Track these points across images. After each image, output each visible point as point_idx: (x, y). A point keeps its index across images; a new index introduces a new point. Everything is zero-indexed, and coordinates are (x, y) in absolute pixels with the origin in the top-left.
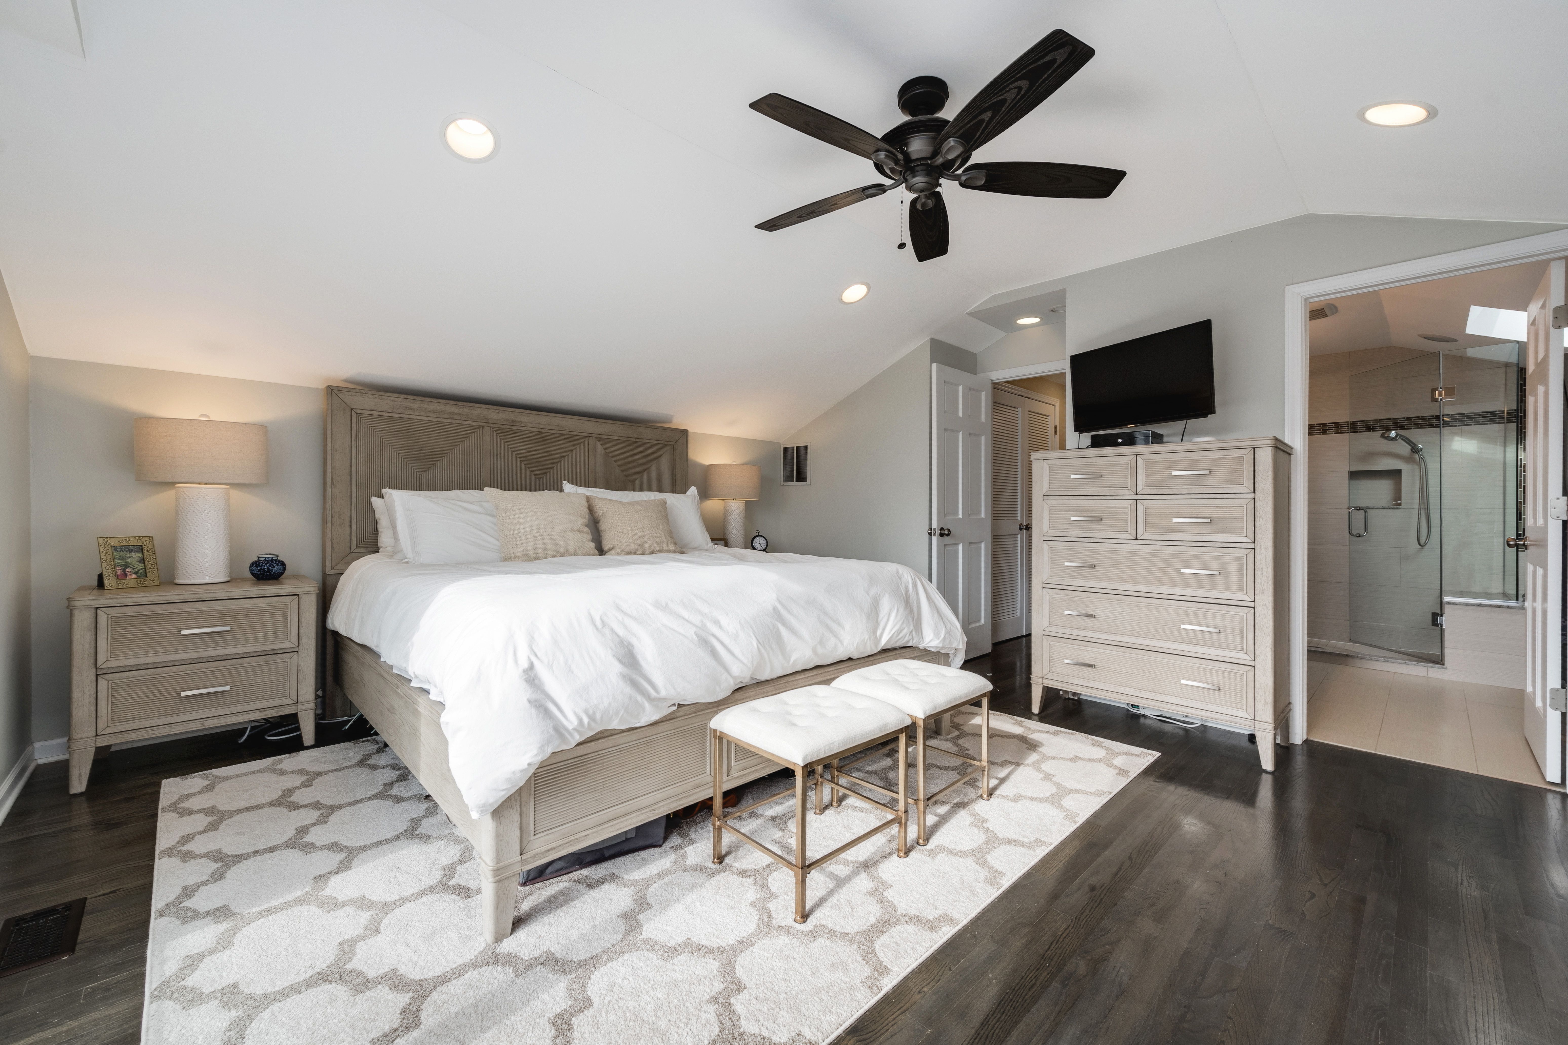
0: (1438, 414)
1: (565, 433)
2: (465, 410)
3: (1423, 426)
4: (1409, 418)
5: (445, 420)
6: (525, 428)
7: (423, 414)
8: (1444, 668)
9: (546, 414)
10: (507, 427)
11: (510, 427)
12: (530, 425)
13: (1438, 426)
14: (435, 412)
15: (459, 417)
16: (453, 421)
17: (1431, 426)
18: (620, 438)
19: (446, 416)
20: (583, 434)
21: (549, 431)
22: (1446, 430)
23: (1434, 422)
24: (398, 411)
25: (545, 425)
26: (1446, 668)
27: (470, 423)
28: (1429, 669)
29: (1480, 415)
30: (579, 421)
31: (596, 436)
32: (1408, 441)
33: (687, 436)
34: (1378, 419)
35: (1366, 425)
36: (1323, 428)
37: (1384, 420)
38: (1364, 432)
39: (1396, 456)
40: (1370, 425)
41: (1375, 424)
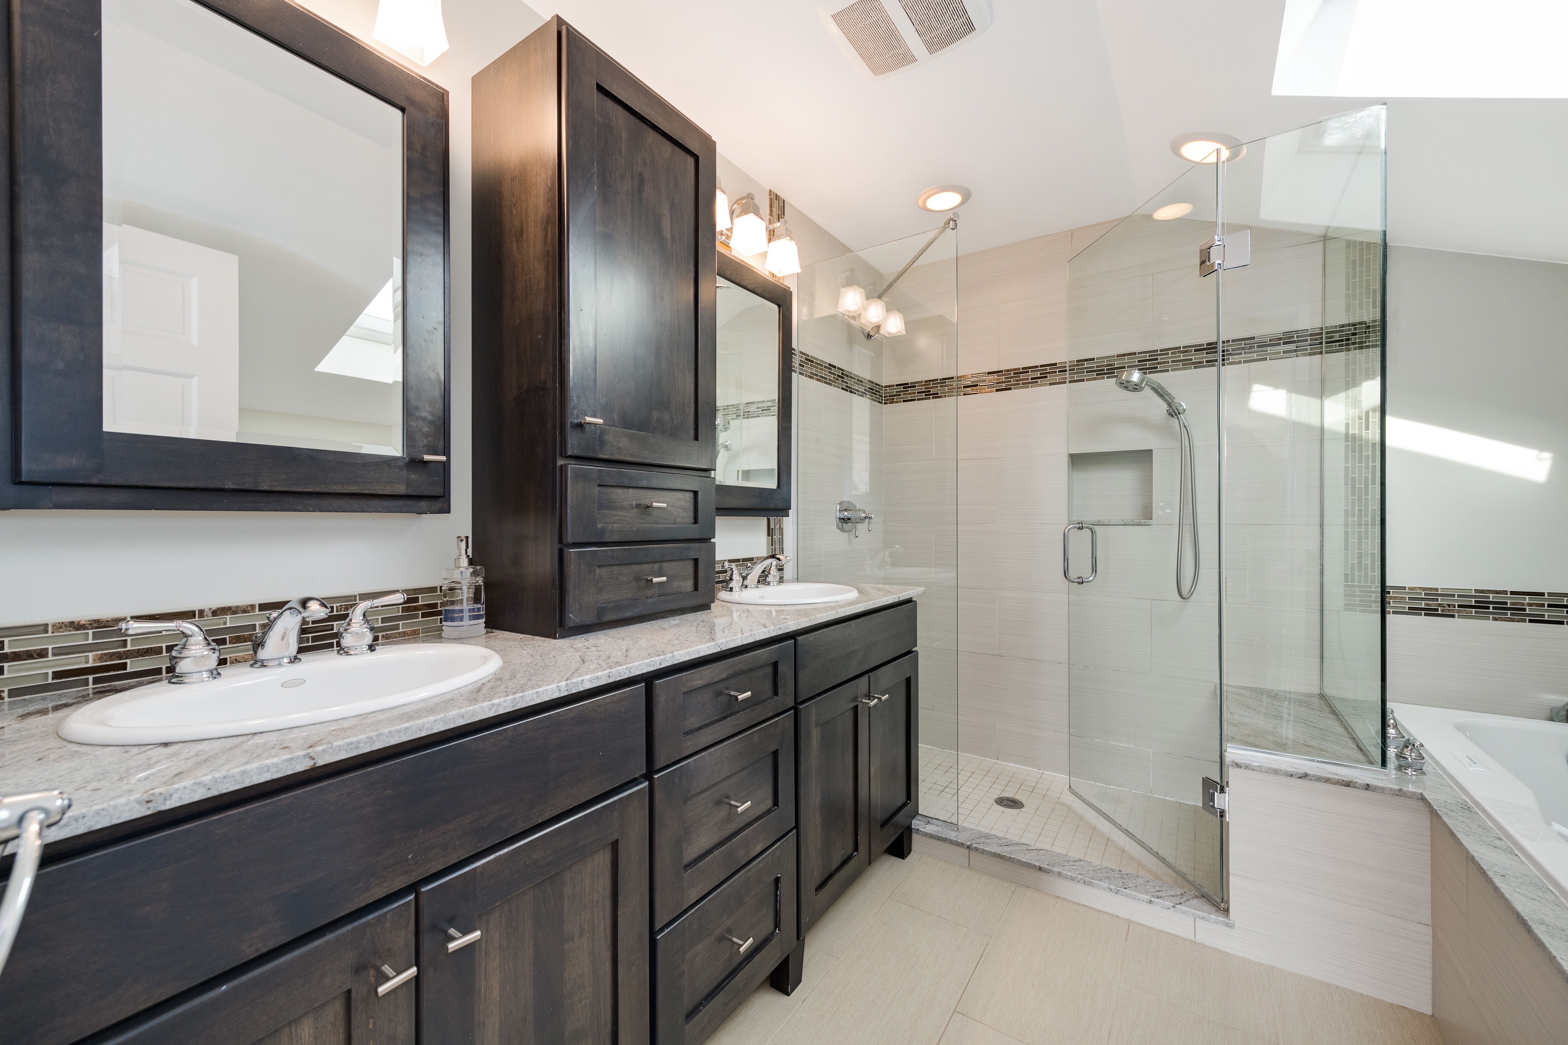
0: (1213, 339)
3: (1187, 364)
4: (1165, 351)
8: (1227, 925)
13: (1211, 363)
17: (1198, 365)
22: (1228, 371)
23: (1204, 357)
26: (1230, 926)
28: (1199, 922)
29: (1280, 339)
32: (1160, 392)
34: (1116, 355)
35: (1097, 367)
36: (1031, 375)
37: (1124, 355)
38: (1094, 379)
39: (1143, 423)
40: (1103, 366)
41: (1111, 365)
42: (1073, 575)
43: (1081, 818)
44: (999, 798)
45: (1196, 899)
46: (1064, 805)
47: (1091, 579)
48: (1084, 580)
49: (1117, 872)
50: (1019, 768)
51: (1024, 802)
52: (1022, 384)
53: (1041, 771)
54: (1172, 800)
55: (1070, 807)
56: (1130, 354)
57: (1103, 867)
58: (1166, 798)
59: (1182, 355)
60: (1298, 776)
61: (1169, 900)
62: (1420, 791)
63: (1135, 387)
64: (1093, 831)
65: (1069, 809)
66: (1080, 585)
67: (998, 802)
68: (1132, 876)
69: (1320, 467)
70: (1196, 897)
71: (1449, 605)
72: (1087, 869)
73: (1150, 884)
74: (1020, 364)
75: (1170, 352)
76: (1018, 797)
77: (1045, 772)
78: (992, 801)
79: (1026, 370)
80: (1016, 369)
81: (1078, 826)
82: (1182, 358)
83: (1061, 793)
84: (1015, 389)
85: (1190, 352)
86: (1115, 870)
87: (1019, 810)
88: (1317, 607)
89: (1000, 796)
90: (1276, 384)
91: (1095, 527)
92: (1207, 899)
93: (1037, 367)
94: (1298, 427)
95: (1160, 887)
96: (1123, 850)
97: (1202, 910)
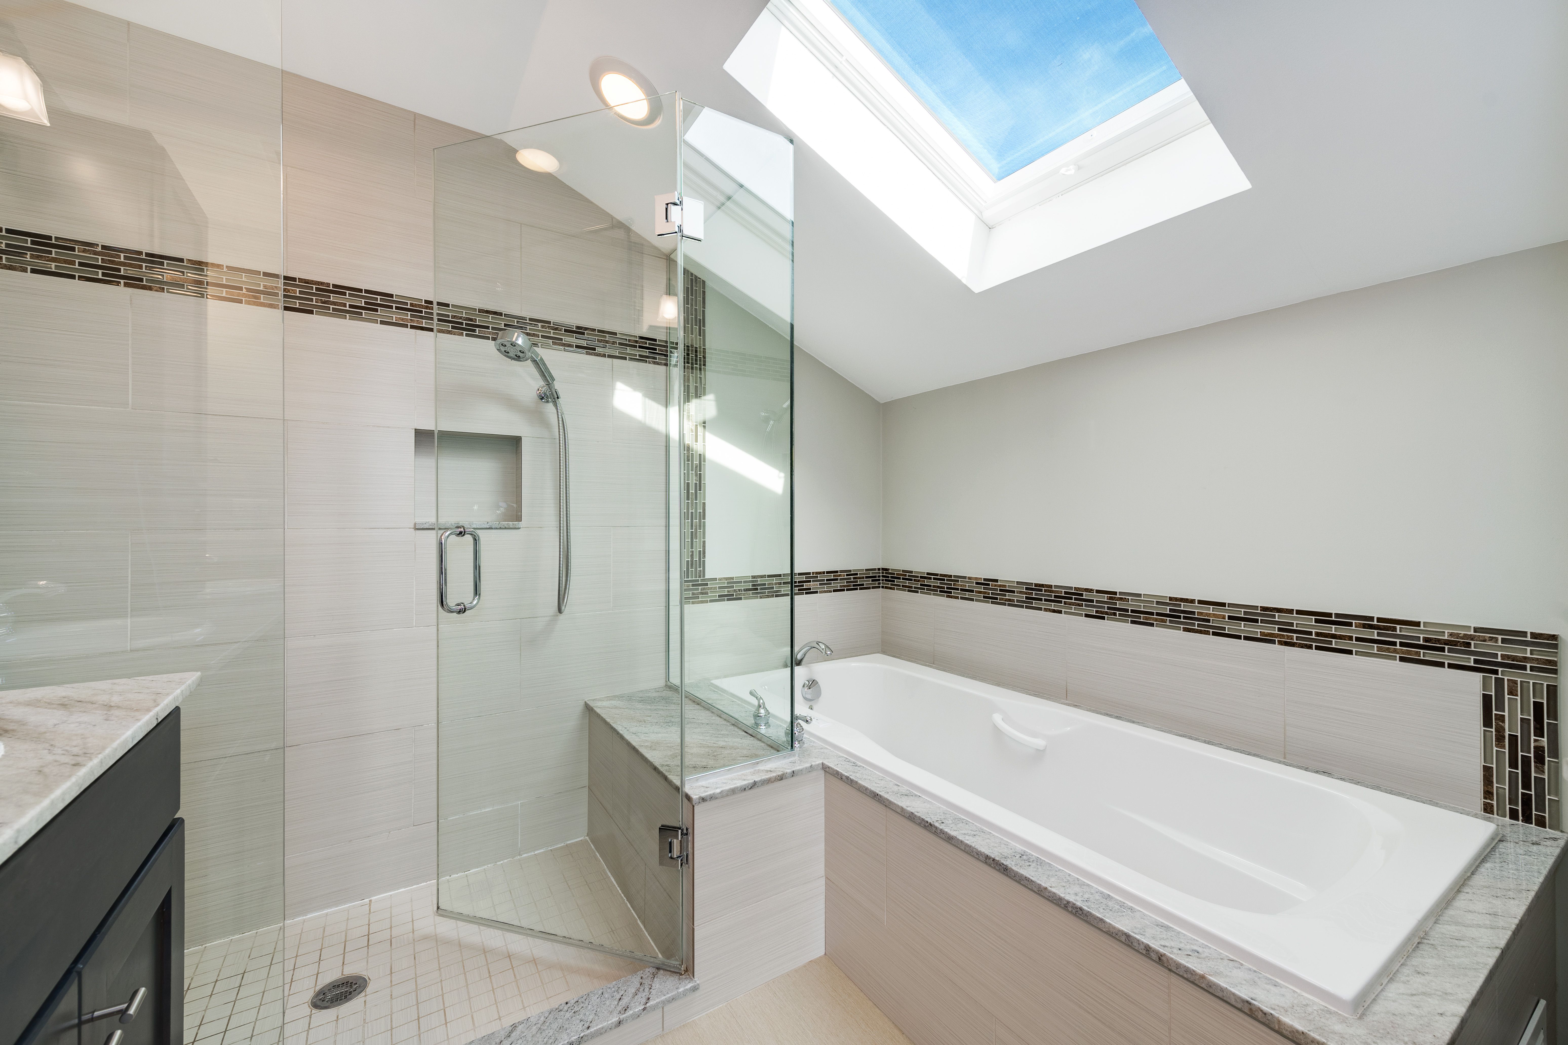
3: (557, 343)
4: (534, 322)
8: (694, 989)
23: (573, 340)
26: (696, 988)
28: (668, 1007)
29: (637, 342)
32: (543, 371)
34: (477, 308)
35: (453, 317)
36: (348, 300)
37: (488, 312)
38: (449, 332)
39: (510, 403)
40: (461, 318)
41: (471, 320)
42: (451, 601)
43: (460, 945)
44: (318, 994)
45: (655, 979)
46: (425, 938)
47: (475, 602)
48: (467, 606)
49: (566, 1008)
50: (327, 914)
51: (364, 973)
52: (334, 309)
53: (367, 900)
54: (542, 851)
55: (436, 935)
56: (495, 313)
57: (546, 1015)
58: (536, 852)
59: (552, 331)
60: (749, 787)
61: (637, 1004)
62: (821, 762)
63: (519, 354)
64: (486, 956)
65: (437, 941)
66: (462, 615)
67: (319, 1003)
68: (583, 1000)
69: (665, 472)
70: (654, 976)
71: (739, 590)
72: (531, 1035)
73: (607, 996)
74: (332, 278)
75: (540, 324)
76: (351, 970)
77: (372, 898)
78: (306, 1009)
79: (340, 289)
80: (322, 283)
81: (462, 961)
82: (552, 335)
83: (413, 921)
84: (318, 313)
85: (561, 330)
86: (561, 1008)
87: (363, 994)
88: (663, 604)
89: (318, 988)
90: (635, 387)
91: (478, 532)
92: (664, 970)
93: (360, 290)
94: (647, 432)
95: (618, 991)
96: (534, 960)
97: (669, 989)
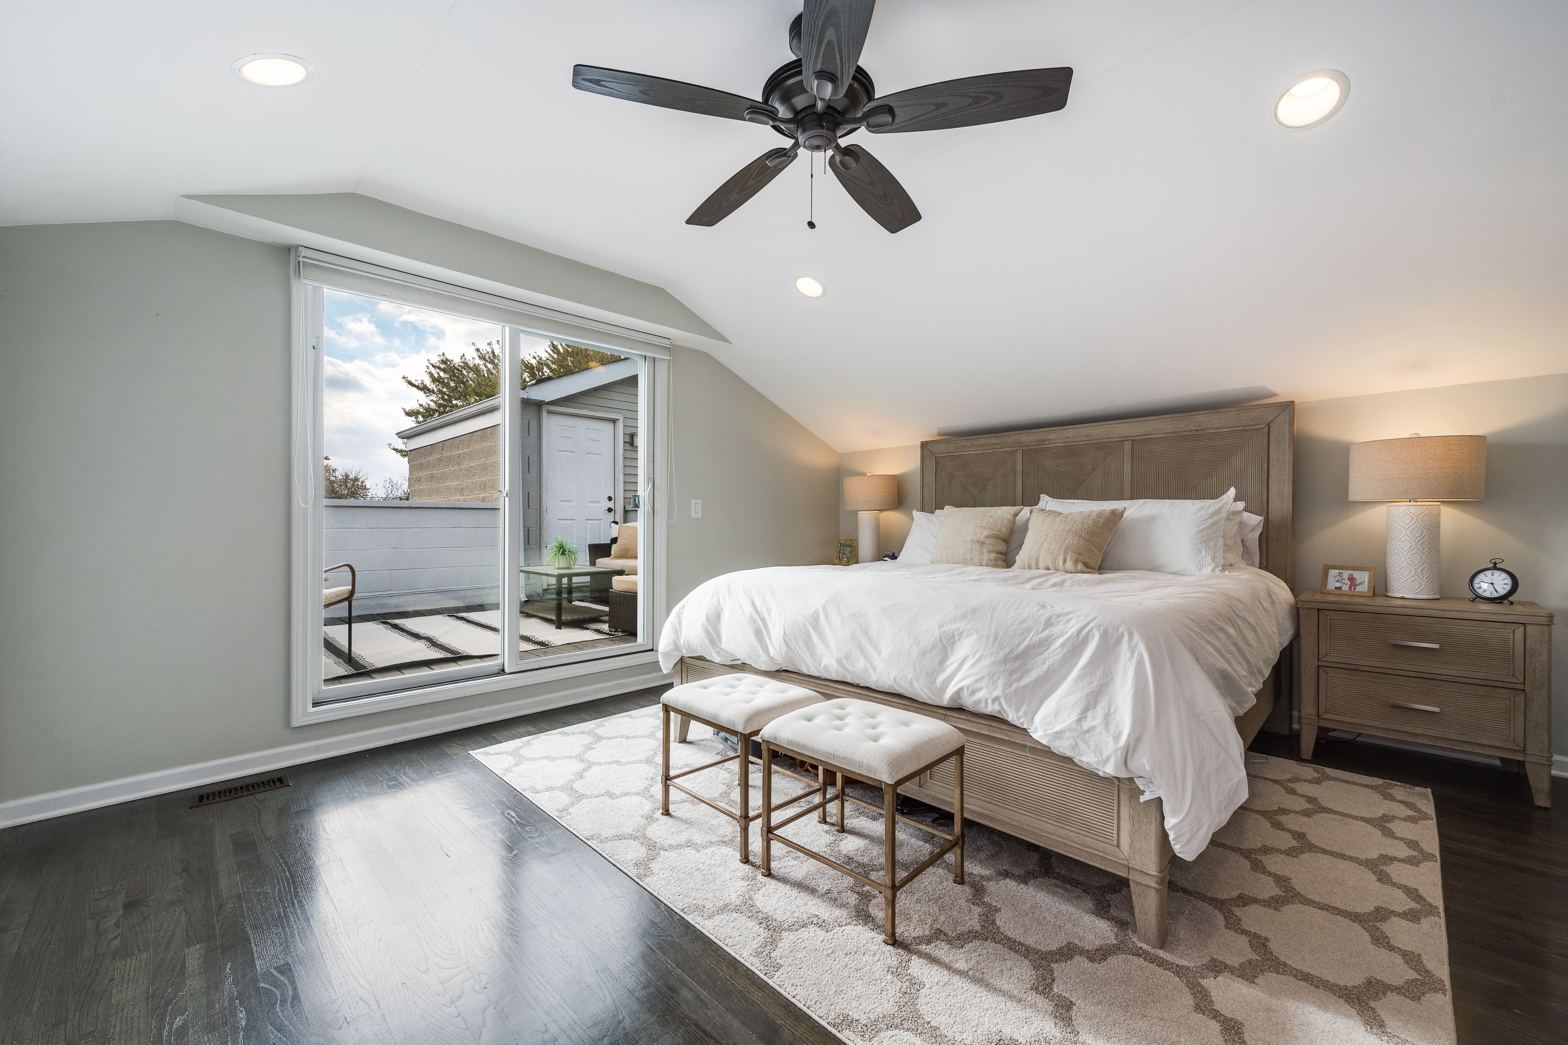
1: (1095, 442)
2: (1002, 439)
5: (988, 451)
6: (1053, 445)
7: (974, 449)
9: (1072, 426)
10: (1037, 447)
11: (1039, 447)
12: (1058, 441)
14: (981, 446)
15: (998, 446)
16: (994, 450)
18: (1167, 435)
19: (989, 447)
20: (1116, 439)
21: (1077, 443)
24: (959, 450)
25: (1073, 438)
27: (1006, 449)
30: (1110, 426)
31: (1132, 438)
33: (1293, 410)
